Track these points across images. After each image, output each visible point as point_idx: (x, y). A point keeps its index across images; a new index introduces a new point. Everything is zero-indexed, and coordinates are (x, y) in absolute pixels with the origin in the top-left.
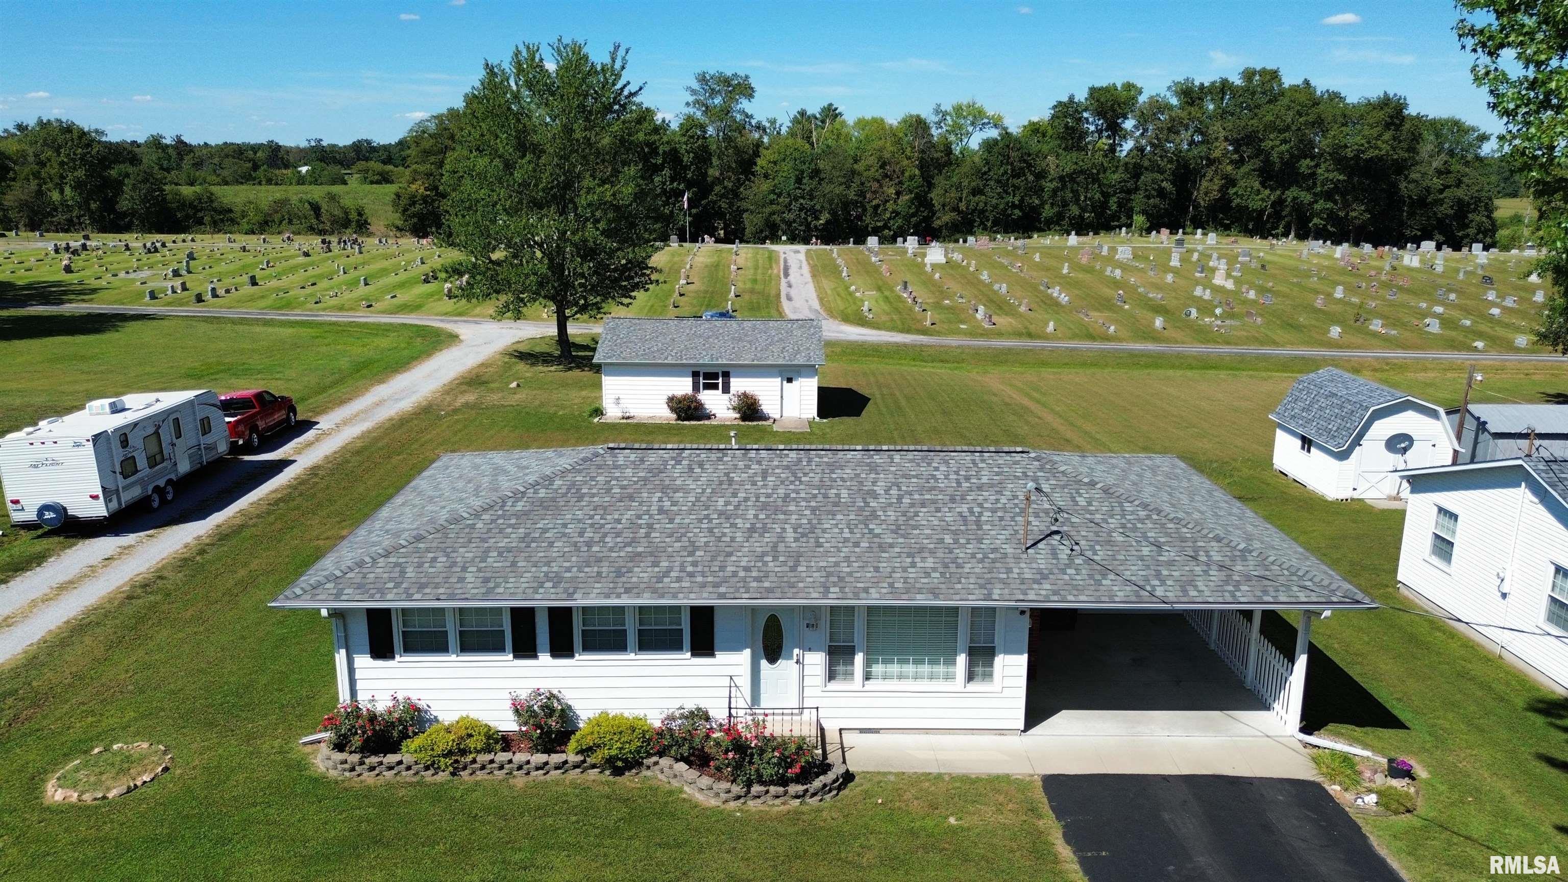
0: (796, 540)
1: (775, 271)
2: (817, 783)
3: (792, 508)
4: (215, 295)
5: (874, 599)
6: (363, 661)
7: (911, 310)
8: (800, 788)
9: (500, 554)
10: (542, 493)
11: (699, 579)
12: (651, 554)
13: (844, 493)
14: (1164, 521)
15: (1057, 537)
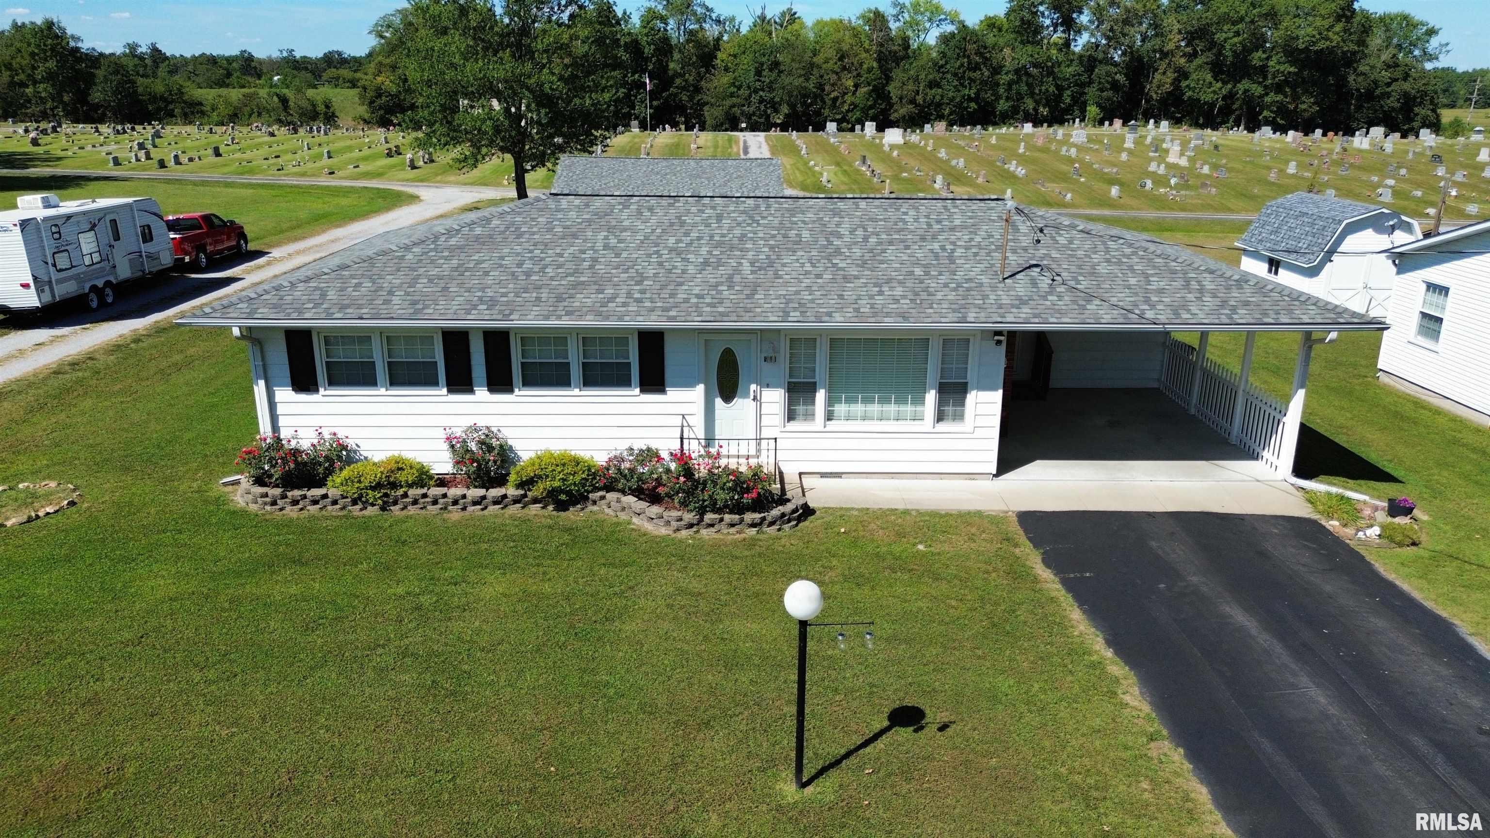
0: (753, 272)
1: (735, 150)
2: (776, 512)
3: (749, 246)
4: (178, 162)
5: (839, 321)
6: (285, 395)
7: (870, 181)
8: (757, 516)
9: (430, 281)
10: (478, 231)
11: (648, 304)
12: (595, 283)
13: (806, 234)
14: (1151, 256)
15: (1038, 270)
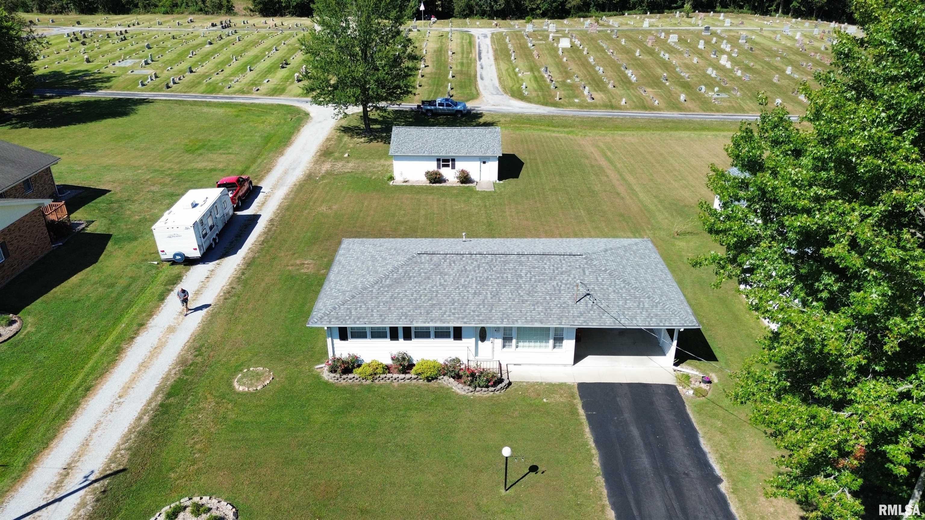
0: (492, 298)
1: (474, 55)
2: (499, 387)
3: (490, 283)
4: (175, 83)
5: (519, 324)
6: (337, 341)
7: (549, 87)
8: (493, 389)
9: (384, 304)
10: (395, 276)
11: (457, 316)
12: (439, 304)
13: (509, 276)
15: (588, 297)
